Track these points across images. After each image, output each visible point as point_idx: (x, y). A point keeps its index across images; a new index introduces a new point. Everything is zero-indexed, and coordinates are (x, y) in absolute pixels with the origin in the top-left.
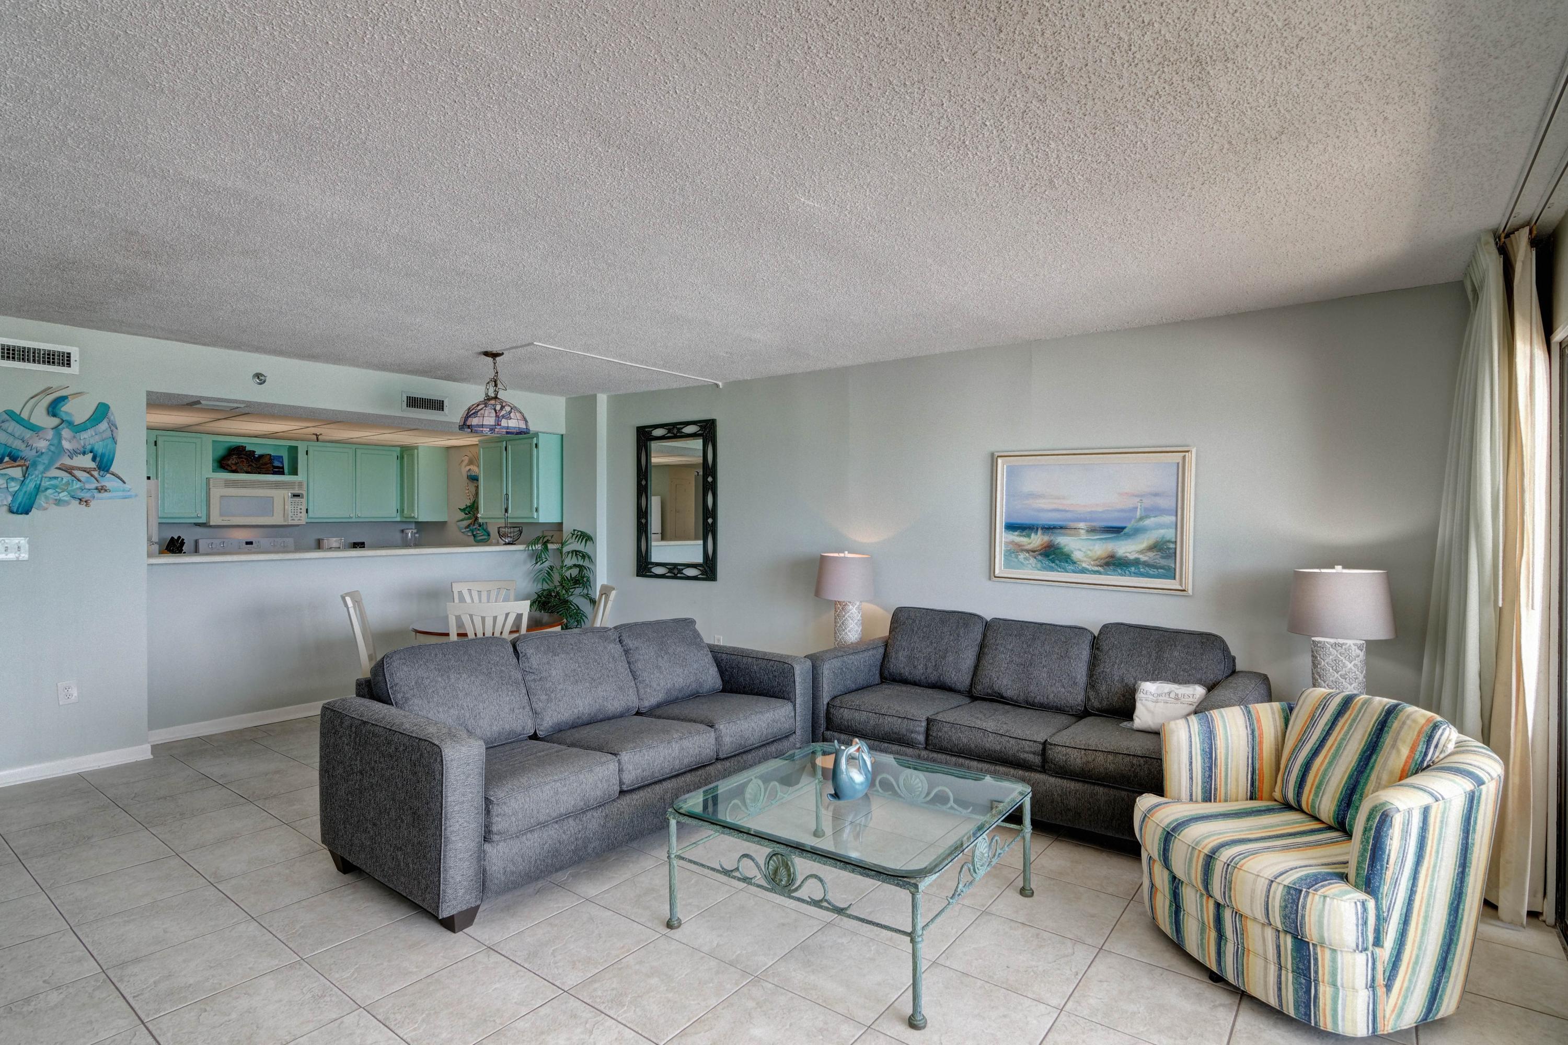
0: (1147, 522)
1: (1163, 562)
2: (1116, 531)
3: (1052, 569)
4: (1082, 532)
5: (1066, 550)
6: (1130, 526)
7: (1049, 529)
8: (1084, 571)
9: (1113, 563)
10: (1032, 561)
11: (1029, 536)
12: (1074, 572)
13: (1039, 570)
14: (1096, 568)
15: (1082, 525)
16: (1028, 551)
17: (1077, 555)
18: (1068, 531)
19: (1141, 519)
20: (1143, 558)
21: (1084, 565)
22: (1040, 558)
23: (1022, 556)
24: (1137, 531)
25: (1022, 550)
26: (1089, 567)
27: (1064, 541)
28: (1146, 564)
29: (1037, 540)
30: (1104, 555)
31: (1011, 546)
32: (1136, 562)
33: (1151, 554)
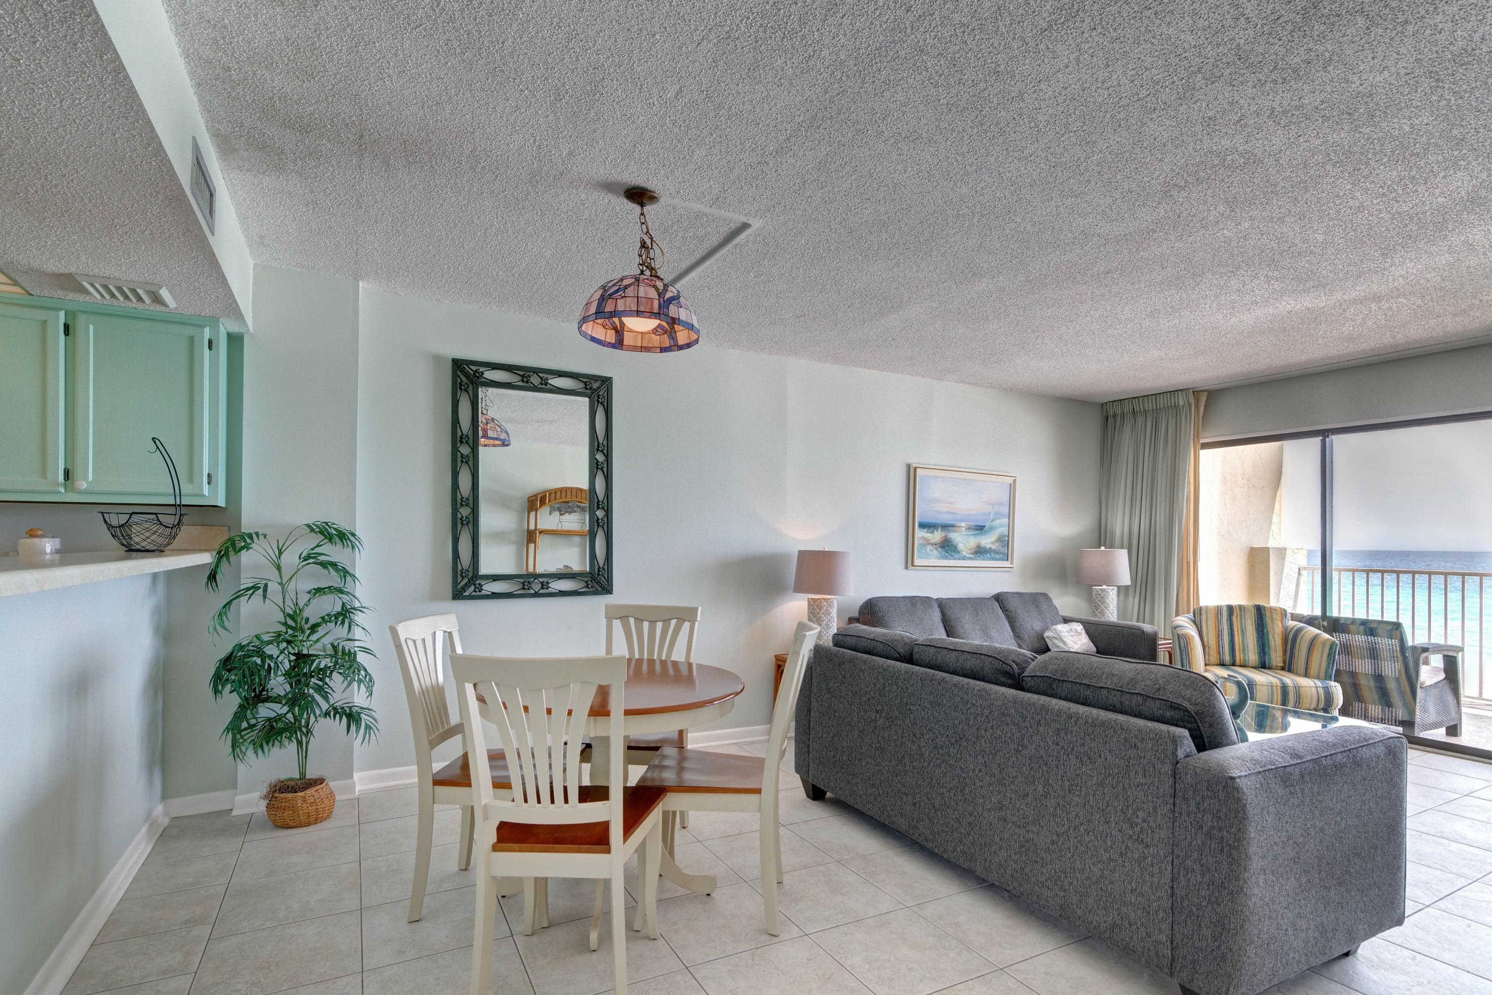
0: (997, 522)
1: (1002, 550)
2: (980, 529)
3: (946, 558)
4: (963, 529)
5: (955, 542)
6: (988, 525)
7: (945, 527)
8: (964, 558)
9: (980, 552)
10: (935, 552)
11: (933, 533)
12: (959, 559)
13: (939, 559)
14: (971, 556)
15: (963, 524)
16: (932, 544)
17: (961, 546)
18: (956, 529)
19: (993, 520)
20: (994, 547)
21: (964, 554)
22: (939, 549)
23: (929, 548)
24: (992, 528)
25: (929, 544)
26: (967, 555)
27: (953, 536)
28: (996, 552)
29: (937, 536)
30: (975, 546)
31: (921, 541)
32: (990, 551)
33: (997, 544)
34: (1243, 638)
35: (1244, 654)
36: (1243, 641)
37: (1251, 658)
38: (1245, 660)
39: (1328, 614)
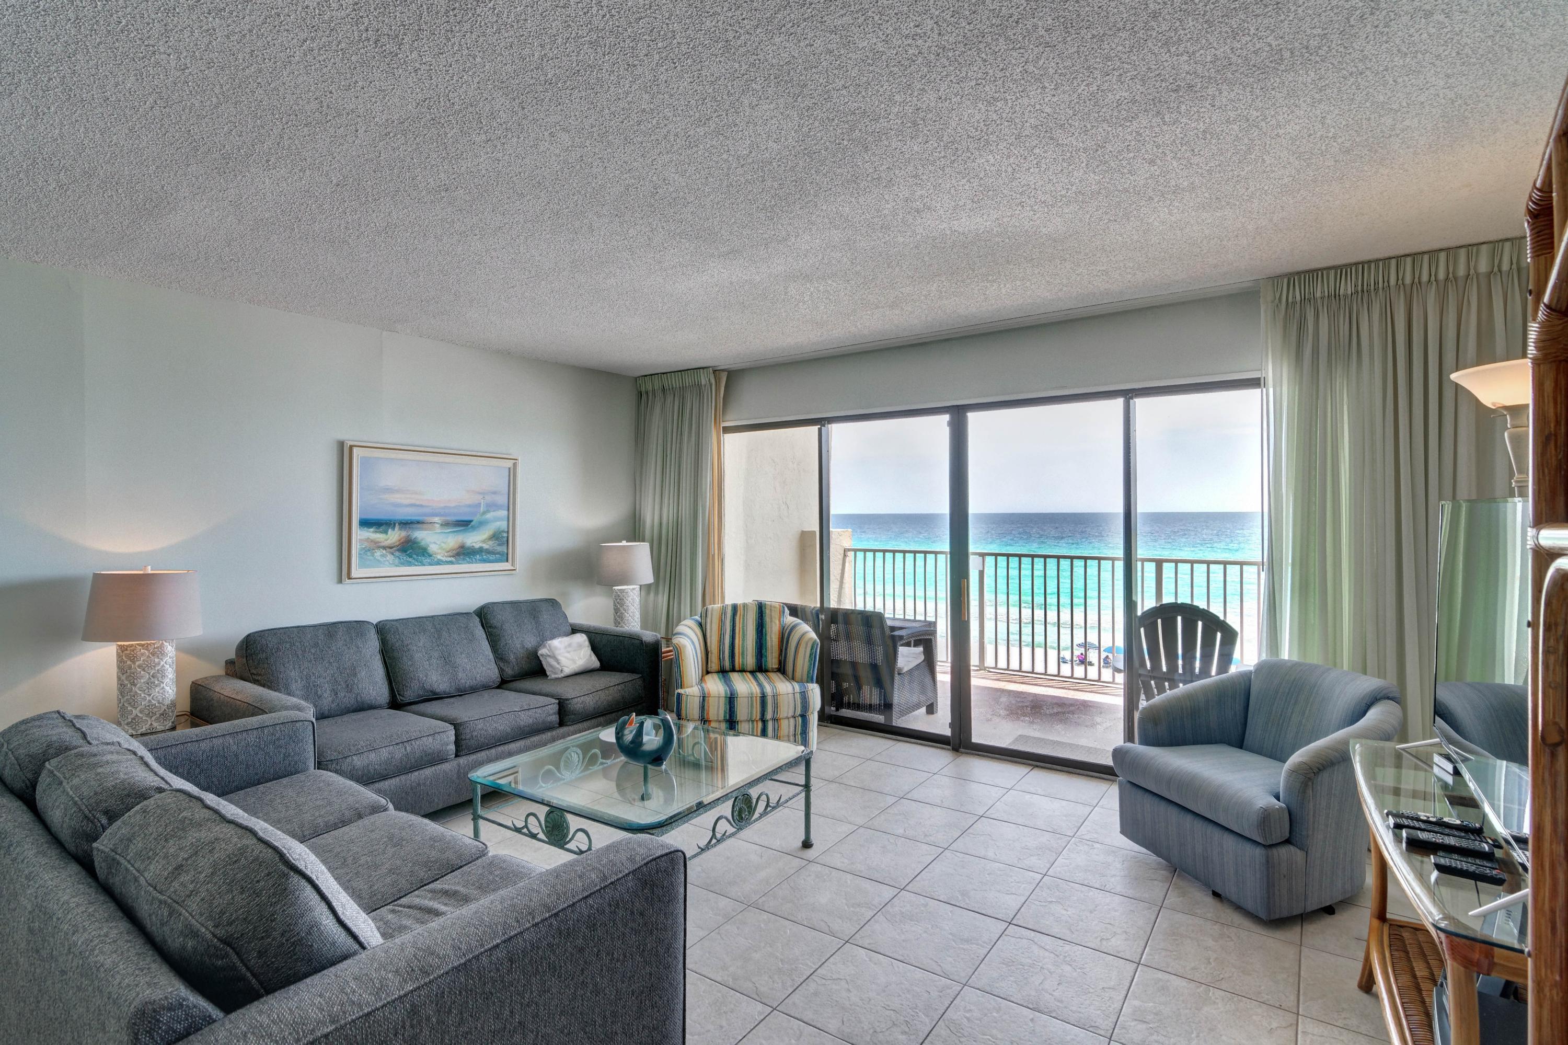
0: (489, 516)
1: (499, 549)
2: (464, 524)
3: (410, 564)
4: (438, 526)
5: (423, 543)
6: (476, 519)
7: (406, 524)
8: (439, 563)
9: (464, 553)
10: (390, 558)
11: (386, 532)
12: (431, 564)
13: (397, 566)
14: (450, 559)
15: (436, 519)
16: (384, 548)
17: (433, 548)
18: (425, 526)
19: (484, 513)
20: (485, 546)
21: (439, 557)
22: (397, 554)
23: (378, 553)
24: (482, 524)
25: (379, 547)
26: (444, 559)
27: (421, 535)
28: (488, 552)
29: (394, 536)
30: (456, 546)
31: (365, 544)
32: (481, 550)
33: (491, 543)
34: (743, 640)
35: (743, 658)
36: (743, 644)
37: (748, 663)
38: (743, 664)
39: (825, 605)
